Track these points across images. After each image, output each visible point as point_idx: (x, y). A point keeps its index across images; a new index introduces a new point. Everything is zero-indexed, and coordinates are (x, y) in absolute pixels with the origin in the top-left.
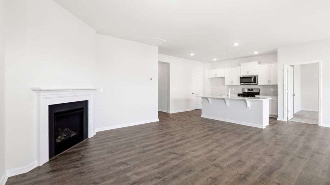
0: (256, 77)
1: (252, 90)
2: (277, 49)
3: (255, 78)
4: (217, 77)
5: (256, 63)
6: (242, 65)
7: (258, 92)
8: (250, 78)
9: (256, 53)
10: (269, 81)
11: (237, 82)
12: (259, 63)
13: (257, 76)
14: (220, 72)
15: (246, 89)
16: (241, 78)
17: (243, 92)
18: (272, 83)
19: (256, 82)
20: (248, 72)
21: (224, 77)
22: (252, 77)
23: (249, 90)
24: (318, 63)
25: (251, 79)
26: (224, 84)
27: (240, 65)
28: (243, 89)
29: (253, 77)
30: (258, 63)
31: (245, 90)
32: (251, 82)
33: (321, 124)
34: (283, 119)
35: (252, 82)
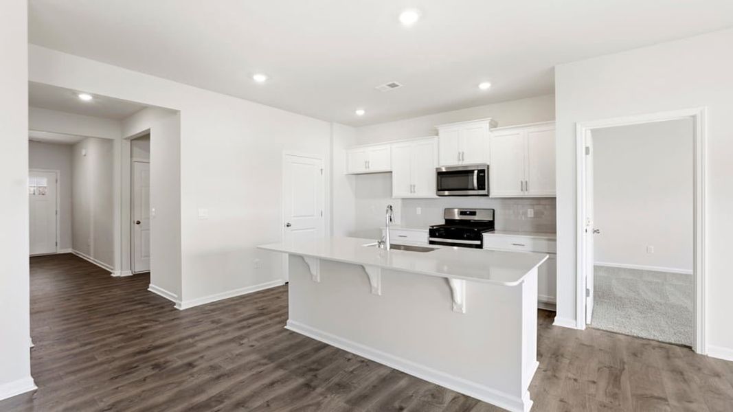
0: (483, 171)
1: (473, 213)
2: (553, 69)
3: (482, 174)
4: (372, 169)
5: (485, 124)
6: (443, 130)
7: (491, 219)
8: (466, 173)
9: (485, 86)
10: (524, 186)
11: (428, 187)
12: (494, 125)
13: (488, 166)
14: (377, 156)
15: (456, 211)
16: (440, 174)
17: (447, 221)
18: (534, 192)
19: (484, 189)
20: (461, 156)
21: (391, 172)
22: (472, 172)
23: (462, 213)
24: (694, 117)
25: (470, 178)
26: (389, 191)
27: (437, 135)
28: (448, 211)
29: (476, 172)
30: (490, 124)
31: (453, 214)
32: (470, 187)
33: (706, 349)
34: (574, 321)
35: (473, 189)
